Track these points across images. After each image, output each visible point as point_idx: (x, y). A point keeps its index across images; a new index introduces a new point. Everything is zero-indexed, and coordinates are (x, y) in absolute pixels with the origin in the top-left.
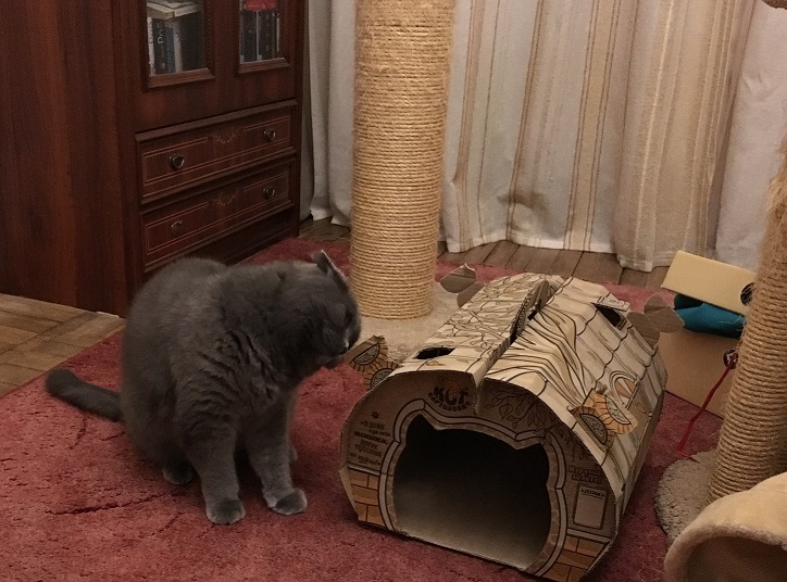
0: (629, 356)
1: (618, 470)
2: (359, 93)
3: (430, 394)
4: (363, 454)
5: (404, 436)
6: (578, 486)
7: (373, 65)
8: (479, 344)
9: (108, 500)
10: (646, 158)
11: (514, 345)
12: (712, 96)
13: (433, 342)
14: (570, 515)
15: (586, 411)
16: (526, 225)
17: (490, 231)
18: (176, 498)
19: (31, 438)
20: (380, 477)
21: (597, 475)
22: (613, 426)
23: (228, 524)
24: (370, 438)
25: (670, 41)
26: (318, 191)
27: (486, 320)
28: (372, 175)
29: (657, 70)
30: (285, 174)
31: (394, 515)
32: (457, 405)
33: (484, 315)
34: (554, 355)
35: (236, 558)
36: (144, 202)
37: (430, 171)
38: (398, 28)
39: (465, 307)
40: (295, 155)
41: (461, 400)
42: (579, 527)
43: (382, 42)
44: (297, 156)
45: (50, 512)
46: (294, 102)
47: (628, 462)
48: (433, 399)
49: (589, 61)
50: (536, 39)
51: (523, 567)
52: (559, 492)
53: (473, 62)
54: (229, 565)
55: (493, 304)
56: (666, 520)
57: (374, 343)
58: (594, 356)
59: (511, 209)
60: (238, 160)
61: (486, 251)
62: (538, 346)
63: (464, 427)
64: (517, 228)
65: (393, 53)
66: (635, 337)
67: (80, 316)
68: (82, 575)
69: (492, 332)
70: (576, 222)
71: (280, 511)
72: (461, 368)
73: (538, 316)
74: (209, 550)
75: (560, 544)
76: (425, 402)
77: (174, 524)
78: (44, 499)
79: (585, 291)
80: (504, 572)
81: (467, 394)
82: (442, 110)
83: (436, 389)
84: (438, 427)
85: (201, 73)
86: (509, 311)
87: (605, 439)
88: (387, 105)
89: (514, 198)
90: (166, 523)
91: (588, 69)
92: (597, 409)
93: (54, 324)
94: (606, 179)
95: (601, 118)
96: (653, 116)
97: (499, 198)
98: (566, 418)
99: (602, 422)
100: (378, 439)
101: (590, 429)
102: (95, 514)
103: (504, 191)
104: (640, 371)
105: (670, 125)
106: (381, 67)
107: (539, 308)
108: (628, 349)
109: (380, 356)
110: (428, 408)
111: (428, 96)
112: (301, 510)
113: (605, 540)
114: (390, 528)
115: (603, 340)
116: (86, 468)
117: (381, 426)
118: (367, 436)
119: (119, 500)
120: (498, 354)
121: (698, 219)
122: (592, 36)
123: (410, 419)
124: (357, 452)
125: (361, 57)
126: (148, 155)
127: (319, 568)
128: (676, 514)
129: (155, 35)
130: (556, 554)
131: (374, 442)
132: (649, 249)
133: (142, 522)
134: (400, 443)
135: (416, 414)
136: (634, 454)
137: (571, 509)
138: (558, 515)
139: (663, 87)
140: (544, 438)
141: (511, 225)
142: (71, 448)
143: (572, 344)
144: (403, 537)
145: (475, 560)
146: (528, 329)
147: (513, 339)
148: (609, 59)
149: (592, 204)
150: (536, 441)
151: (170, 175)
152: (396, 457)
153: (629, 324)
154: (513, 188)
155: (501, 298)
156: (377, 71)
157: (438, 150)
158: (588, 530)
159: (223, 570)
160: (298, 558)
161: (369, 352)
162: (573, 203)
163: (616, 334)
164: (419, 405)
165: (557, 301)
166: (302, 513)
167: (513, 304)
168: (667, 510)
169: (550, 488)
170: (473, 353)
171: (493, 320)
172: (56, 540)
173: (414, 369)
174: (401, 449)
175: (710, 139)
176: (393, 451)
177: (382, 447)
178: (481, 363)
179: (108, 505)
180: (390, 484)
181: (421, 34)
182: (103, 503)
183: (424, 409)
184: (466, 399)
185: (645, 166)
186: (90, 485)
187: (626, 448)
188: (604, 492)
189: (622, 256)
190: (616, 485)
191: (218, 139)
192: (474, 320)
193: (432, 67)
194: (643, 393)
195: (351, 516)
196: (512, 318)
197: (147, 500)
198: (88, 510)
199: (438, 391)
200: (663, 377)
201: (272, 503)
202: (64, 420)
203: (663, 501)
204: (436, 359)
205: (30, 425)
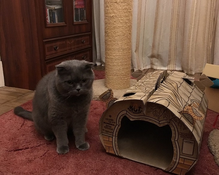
0: (196, 95)
1: (198, 133)
2: (106, 24)
3: (128, 108)
4: (107, 130)
5: (120, 123)
6: (183, 140)
7: (109, 15)
8: (145, 91)
9: (26, 147)
10: (191, 42)
11: (157, 91)
12: (210, 23)
13: (129, 91)
14: (181, 150)
15: (185, 112)
16: (156, 64)
17: (146, 66)
18: (48, 145)
19: (6, 127)
20: (113, 137)
21: (191, 135)
22: (196, 117)
23: (63, 154)
24: (109, 124)
25: (196, 8)
26: (98, 58)
27: (147, 84)
28: (110, 47)
29: (193, 17)
30: (88, 53)
31: (118, 150)
32: (137, 112)
33: (146, 83)
34: (171, 93)
35: (65, 166)
36: (46, 59)
37: (128, 45)
38: (116, 3)
39: (139, 81)
40: (91, 47)
41: (139, 110)
42: (184, 155)
43: (112, 8)
44: (92, 47)
45: (7, 151)
46: (90, 33)
47: (201, 131)
48: (129, 110)
49: (172, 17)
50: (157, 11)
51: (164, 169)
52: (176, 142)
53: (139, 19)
54: (62, 169)
55: (149, 80)
56: (213, 150)
57: (109, 92)
58: (185, 94)
59: (152, 59)
60: (74, 48)
61: (145, 71)
62: (165, 91)
63: (140, 119)
64: (154, 65)
65: (115, 11)
66: (197, 89)
67: (29, 92)
68: (12, 173)
69: (149, 88)
70: (171, 62)
71: (80, 149)
72: (139, 98)
73: (164, 82)
74: (56, 163)
75: (177, 161)
76: (127, 111)
77: (46, 154)
78: (6, 146)
79: (179, 74)
80: (157, 170)
81: (141, 108)
82: (130, 27)
83: (130, 106)
84: (131, 120)
85: (63, 24)
86: (154, 81)
87: (192, 122)
88: (114, 26)
89: (153, 56)
90: (43, 154)
91: (172, 19)
92: (189, 111)
93: (21, 94)
94: (179, 49)
95: (177, 33)
96: (192, 30)
97: (148, 56)
98: (178, 115)
99: (191, 116)
100: (111, 124)
101: (187, 119)
102: (21, 151)
103: (150, 54)
104: (200, 99)
105: (197, 32)
106: (112, 15)
107: (164, 79)
108: (195, 92)
109: (111, 96)
110: (127, 113)
111: (126, 23)
112: (87, 149)
113: (194, 159)
114: (117, 154)
115: (187, 90)
116: (21, 136)
117: (112, 120)
118: (108, 123)
119: (30, 146)
120: (151, 94)
121: (207, 59)
122: (173, 10)
123: (122, 117)
124: (105, 129)
125: (106, 13)
126: (47, 46)
127: (92, 170)
128: (217, 148)
129: (50, 14)
130: (176, 164)
131: (110, 125)
132: (193, 68)
133: (35, 154)
134: (119, 125)
135: (124, 116)
136: (202, 128)
137: (181, 148)
138: (176, 150)
139: (195, 22)
140: (170, 122)
141: (152, 64)
142: (18, 130)
143: (177, 90)
144: (121, 158)
145: (146, 166)
146: (161, 86)
147: (156, 89)
148: (178, 16)
149: (175, 57)
150: (166, 124)
151: (54, 52)
152: (118, 130)
153: (194, 85)
154: (152, 53)
155: (151, 78)
156: (111, 16)
157: (130, 39)
158: (188, 156)
159: (60, 171)
160: (85, 166)
161: (107, 95)
162: (170, 57)
163: (191, 88)
164: (125, 112)
165: (170, 77)
166: (88, 150)
167: (155, 79)
168: (213, 147)
169: (173, 140)
170: (143, 94)
171: (149, 84)
172: (7, 161)
173: (122, 100)
174: (119, 127)
175: (210, 35)
176: (117, 129)
177: (113, 127)
178: (145, 97)
179: (26, 148)
180: (116, 140)
181: (123, 5)
182: (24, 147)
183: (126, 114)
184: (141, 110)
185: (191, 44)
186: (21, 142)
187: (199, 125)
188: (193, 142)
189: (185, 71)
190: (198, 139)
191: (68, 42)
192: (143, 84)
193: (127, 14)
194: (202, 106)
195: (104, 151)
196: (155, 83)
197: (39, 146)
198: (19, 150)
199: (131, 107)
200: (207, 102)
201: (78, 147)
202: (18, 121)
203: (211, 144)
204: (130, 96)
205: (8, 123)
